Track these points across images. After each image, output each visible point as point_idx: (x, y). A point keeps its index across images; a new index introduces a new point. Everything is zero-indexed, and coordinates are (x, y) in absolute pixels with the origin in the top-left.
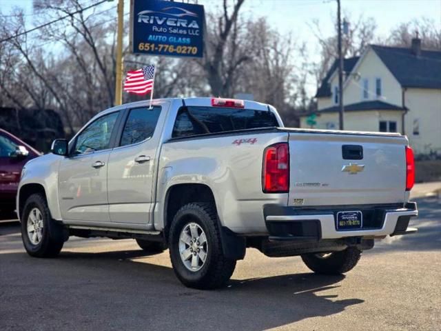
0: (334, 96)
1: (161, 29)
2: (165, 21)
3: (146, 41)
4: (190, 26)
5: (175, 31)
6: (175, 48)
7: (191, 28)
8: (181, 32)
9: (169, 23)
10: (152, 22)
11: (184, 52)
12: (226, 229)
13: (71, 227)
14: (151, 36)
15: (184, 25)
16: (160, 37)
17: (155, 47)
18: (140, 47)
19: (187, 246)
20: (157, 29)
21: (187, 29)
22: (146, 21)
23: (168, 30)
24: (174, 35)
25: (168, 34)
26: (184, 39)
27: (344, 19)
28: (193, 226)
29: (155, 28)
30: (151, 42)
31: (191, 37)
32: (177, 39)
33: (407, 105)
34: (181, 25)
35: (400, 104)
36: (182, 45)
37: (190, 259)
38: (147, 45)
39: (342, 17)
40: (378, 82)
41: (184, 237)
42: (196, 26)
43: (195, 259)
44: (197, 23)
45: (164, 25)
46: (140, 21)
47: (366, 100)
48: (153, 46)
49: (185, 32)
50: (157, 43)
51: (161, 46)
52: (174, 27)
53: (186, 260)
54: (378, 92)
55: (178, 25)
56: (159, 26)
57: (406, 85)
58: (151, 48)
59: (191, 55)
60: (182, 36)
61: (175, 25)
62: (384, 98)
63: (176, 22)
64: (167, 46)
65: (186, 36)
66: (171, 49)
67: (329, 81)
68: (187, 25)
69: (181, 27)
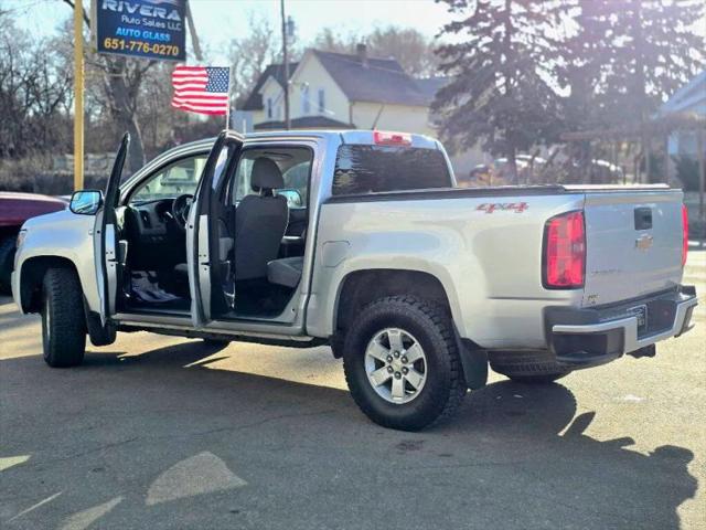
0: (266, 108)
1: (133, 20)
2: (138, 9)
3: (113, 36)
4: (169, 18)
5: (151, 24)
6: (151, 47)
7: (171, 21)
8: (158, 25)
9: (142, 12)
10: (120, 9)
11: (162, 52)
12: (468, 343)
13: (122, 323)
14: (119, 29)
15: (162, 16)
16: (132, 31)
17: (126, 44)
18: (106, 42)
19: (379, 364)
20: (127, 20)
21: (165, 21)
22: (112, 8)
23: (142, 22)
24: (148, 28)
25: (142, 27)
26: (162, 35)
27: (289, 17)
28: (395, 334)
29: (125, 18)
30: (120, 38)
31: (171, 32)
32: (153, 35)
33: (355, 122)
34: (158, 16)
35: (346, 120)
36: (160, 43)
37: (388, 384)
38: (115, 41)
39: (286, 14)
40: (321, 94)
41: (374, 349)
42: (177, 18)
43: (398, 384)
44: (179, 13)
45: (137, 14)
46: (105, 7)
47: (307, 115)
48: (122, 42)
49: (163, 26)
50: (128, 39)
51: (134, 43)
52: (149, 18)
53: (379, 386)
54: (322, 104)
55: (155, 15)
56: (130, 16)
57: (354, 99)
58: (120, 46)
59: (171, 56)
60: (160, 30)
61: (150, 14)
62: (330, 113)
63: (152, 11)
64: (141, 44)
65: (164, 31)
66: (146, 48)
67: (261, 92)
68: (166, 16)
69: (157, 19)
